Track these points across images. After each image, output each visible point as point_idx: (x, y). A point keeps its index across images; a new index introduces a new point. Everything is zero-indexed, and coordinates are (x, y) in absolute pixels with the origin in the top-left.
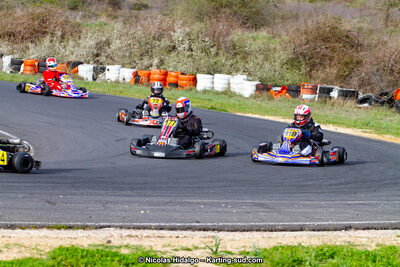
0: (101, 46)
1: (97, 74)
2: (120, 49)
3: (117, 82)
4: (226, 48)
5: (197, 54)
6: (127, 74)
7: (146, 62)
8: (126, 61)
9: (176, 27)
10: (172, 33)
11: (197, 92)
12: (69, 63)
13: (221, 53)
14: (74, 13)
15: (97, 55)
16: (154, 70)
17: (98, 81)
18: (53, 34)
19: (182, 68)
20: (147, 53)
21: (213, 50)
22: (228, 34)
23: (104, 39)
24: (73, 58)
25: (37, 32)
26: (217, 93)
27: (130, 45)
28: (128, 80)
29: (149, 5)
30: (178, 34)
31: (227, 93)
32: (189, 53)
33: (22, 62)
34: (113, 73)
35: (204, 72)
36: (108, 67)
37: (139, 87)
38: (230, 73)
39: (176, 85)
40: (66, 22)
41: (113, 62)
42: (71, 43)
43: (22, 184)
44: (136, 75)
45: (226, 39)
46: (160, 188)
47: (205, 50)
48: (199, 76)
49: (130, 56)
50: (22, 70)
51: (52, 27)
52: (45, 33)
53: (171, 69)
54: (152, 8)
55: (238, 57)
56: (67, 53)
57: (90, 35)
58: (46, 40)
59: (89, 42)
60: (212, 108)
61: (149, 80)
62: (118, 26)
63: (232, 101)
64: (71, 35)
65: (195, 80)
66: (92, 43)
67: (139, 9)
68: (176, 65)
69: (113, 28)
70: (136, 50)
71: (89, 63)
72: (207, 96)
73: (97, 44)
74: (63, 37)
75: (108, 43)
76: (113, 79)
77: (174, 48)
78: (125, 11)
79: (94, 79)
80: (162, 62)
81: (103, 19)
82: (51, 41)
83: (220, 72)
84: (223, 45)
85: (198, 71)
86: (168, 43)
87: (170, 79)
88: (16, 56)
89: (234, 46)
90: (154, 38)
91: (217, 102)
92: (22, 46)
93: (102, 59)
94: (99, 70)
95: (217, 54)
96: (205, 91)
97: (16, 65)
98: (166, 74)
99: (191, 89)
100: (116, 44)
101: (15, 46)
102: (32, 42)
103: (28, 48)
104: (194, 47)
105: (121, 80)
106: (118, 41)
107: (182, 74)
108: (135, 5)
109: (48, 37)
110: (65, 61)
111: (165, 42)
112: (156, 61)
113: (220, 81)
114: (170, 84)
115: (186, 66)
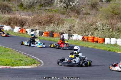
0: (71, 27)
1: (70, 37)
2: (78, 28)
3: (76, 40)
4: (116, 29)
5: (105, 31)
6: (80, 37)
7: (87, 33)
8: (80, 33)
9: (98, 21)
10: (97, 24)
11: (105, 44)
12: (59, 33)
13: (114, 31)
14: (62, 15)
15: (70, 31)
16: (90, 36)
17: (70, 40)
18: (54, 23)
19: (100, 36)
20: (87, 30)
21: (111, 30)
22: (116, 24)
23: (72, 25)
24: (61, 31)
25: (49, 22)
26: (112, 45)
27: (81, 27)
28: (80, 40)
29: (90, 13)
30: (99, 24)
31: (116, 45)
32: (102, 30)
33: (43, 32)
34: (75, 37)
35: (107, 38)
36: (73, 35)
37: (84, 42)
38: (117, 38)
39: (97, 42)
40: (59, 19)
41: (75, 33)
42: (61, 26)
43: (37, 75)
44: (83, 38)
45: (116, 26)
46: (86, 78)
47: (108, 30)
48: (106, 39)
49: (81, 31)
50: (43, 35)
51: (54, 20)
52: (52, 22)
53: (96, 36)
54: (91, 14)
55: (120, 32)
56: (59, 29)
57: (67, 23)
58: (52, 25)
59: (67, 26)
60: (109, 50)
61: (88, 40)
62: (77, 20)
63: (117, 48)
64: (61, 23)
65: (104, 40)
66: (68, 26)
67: (87, 15)
68: (98, 35)
69: (76, 21)
70: (83, 29)
71: (67, 33)
72: (108, 46)
73: (70, 27)
74: (58, 24)
75: (74, 26)
76: (75, 39)
77: (97, 29)
78: (82, 15)
79: (68, 39)
80: (92, 33)
81: (73, 18)
82: (54, 25)
83: (113, 38)
84: (114, 28)
85: (105, 37)
86: (95, 27)
87: (95, 39)
88: (41, 30)
89: (119, 29)
90: (90, 25)
91: (111, 48)
92: (43, 27)
93: (72, 32)
94: (70, 36)
95: (112, 31)
96: (108, 44)
97: (41, 33)
98: (94, 38)
99: (103, 43)
100: (76, 27)
101: (41, 27)
102: (47, 25)
103: (45, 28)
104: (104, 29)
105: (78, 39)
106: (77, 26)
107: (100, 38)
108: (85, 13)
109: (53, 24)
110: (58, 32)
111: (94, 27)
112: (90, 33)
113: (113, 41)
114: (95, 41)
115: (101, 35)
